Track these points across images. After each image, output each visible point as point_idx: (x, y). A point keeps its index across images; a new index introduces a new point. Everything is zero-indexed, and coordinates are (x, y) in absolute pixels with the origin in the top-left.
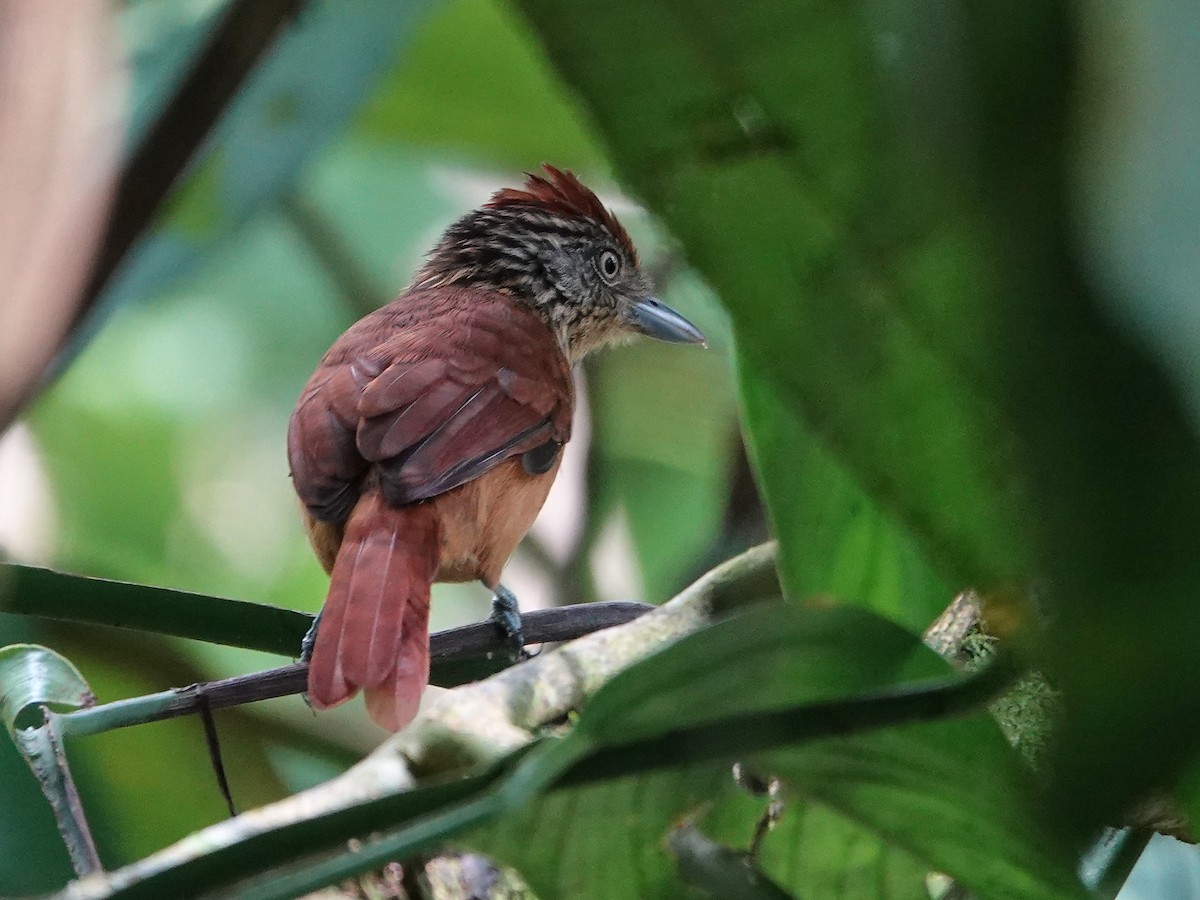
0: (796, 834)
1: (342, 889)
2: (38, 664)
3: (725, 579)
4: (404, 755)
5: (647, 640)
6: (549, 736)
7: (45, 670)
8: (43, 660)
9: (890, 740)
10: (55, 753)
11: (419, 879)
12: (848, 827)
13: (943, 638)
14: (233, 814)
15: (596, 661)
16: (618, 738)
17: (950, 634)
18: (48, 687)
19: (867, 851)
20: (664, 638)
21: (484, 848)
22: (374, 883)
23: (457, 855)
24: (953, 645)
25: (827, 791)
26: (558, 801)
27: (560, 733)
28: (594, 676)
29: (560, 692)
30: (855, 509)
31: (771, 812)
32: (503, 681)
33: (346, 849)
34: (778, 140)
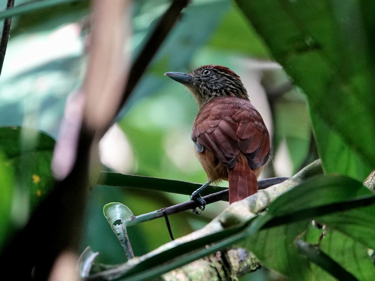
0: (330, 239)
1: (204, 259)
2: (119, 208)
3: (309, 169)
4: (220, 221)
5: (287, 187)
6: (260, 215)
7: (121, 210)
8: (120, 207)
9: (354, 212)
10: (124, 233)
11: (226, 256)
12: (345, 237)
13: (369, 184)
14: (173, 239)
15: (273, 194)
16: (279, 214)
17: (371, 183)
18: (121, 215)
19: (350, 243)
20: (292, 186)
21: (243, 247)
22: (213, 257)
23: (236, 249)
24: (373, 186)
25: (338, 227)
26: (264, 232)
27: (263, 214)
28: (272, 197)
29: (263, 202)
30: (343, 149)
31: (324, 234)
32: (247, 200)
33: (205, 248)
34: (317, 46)
